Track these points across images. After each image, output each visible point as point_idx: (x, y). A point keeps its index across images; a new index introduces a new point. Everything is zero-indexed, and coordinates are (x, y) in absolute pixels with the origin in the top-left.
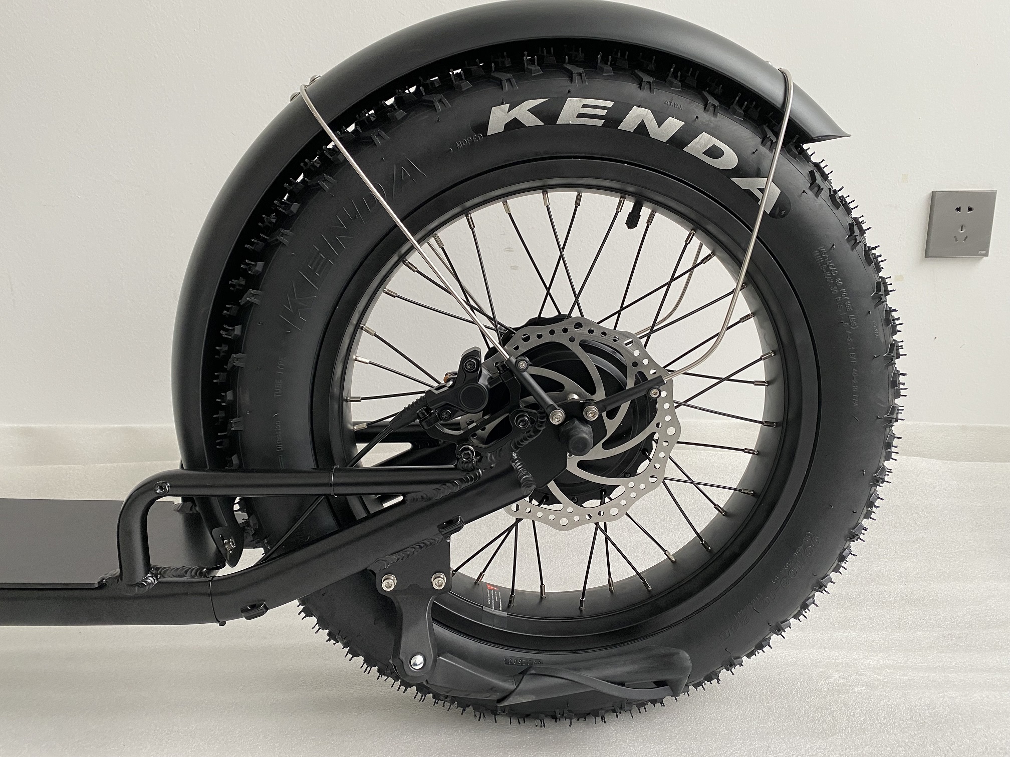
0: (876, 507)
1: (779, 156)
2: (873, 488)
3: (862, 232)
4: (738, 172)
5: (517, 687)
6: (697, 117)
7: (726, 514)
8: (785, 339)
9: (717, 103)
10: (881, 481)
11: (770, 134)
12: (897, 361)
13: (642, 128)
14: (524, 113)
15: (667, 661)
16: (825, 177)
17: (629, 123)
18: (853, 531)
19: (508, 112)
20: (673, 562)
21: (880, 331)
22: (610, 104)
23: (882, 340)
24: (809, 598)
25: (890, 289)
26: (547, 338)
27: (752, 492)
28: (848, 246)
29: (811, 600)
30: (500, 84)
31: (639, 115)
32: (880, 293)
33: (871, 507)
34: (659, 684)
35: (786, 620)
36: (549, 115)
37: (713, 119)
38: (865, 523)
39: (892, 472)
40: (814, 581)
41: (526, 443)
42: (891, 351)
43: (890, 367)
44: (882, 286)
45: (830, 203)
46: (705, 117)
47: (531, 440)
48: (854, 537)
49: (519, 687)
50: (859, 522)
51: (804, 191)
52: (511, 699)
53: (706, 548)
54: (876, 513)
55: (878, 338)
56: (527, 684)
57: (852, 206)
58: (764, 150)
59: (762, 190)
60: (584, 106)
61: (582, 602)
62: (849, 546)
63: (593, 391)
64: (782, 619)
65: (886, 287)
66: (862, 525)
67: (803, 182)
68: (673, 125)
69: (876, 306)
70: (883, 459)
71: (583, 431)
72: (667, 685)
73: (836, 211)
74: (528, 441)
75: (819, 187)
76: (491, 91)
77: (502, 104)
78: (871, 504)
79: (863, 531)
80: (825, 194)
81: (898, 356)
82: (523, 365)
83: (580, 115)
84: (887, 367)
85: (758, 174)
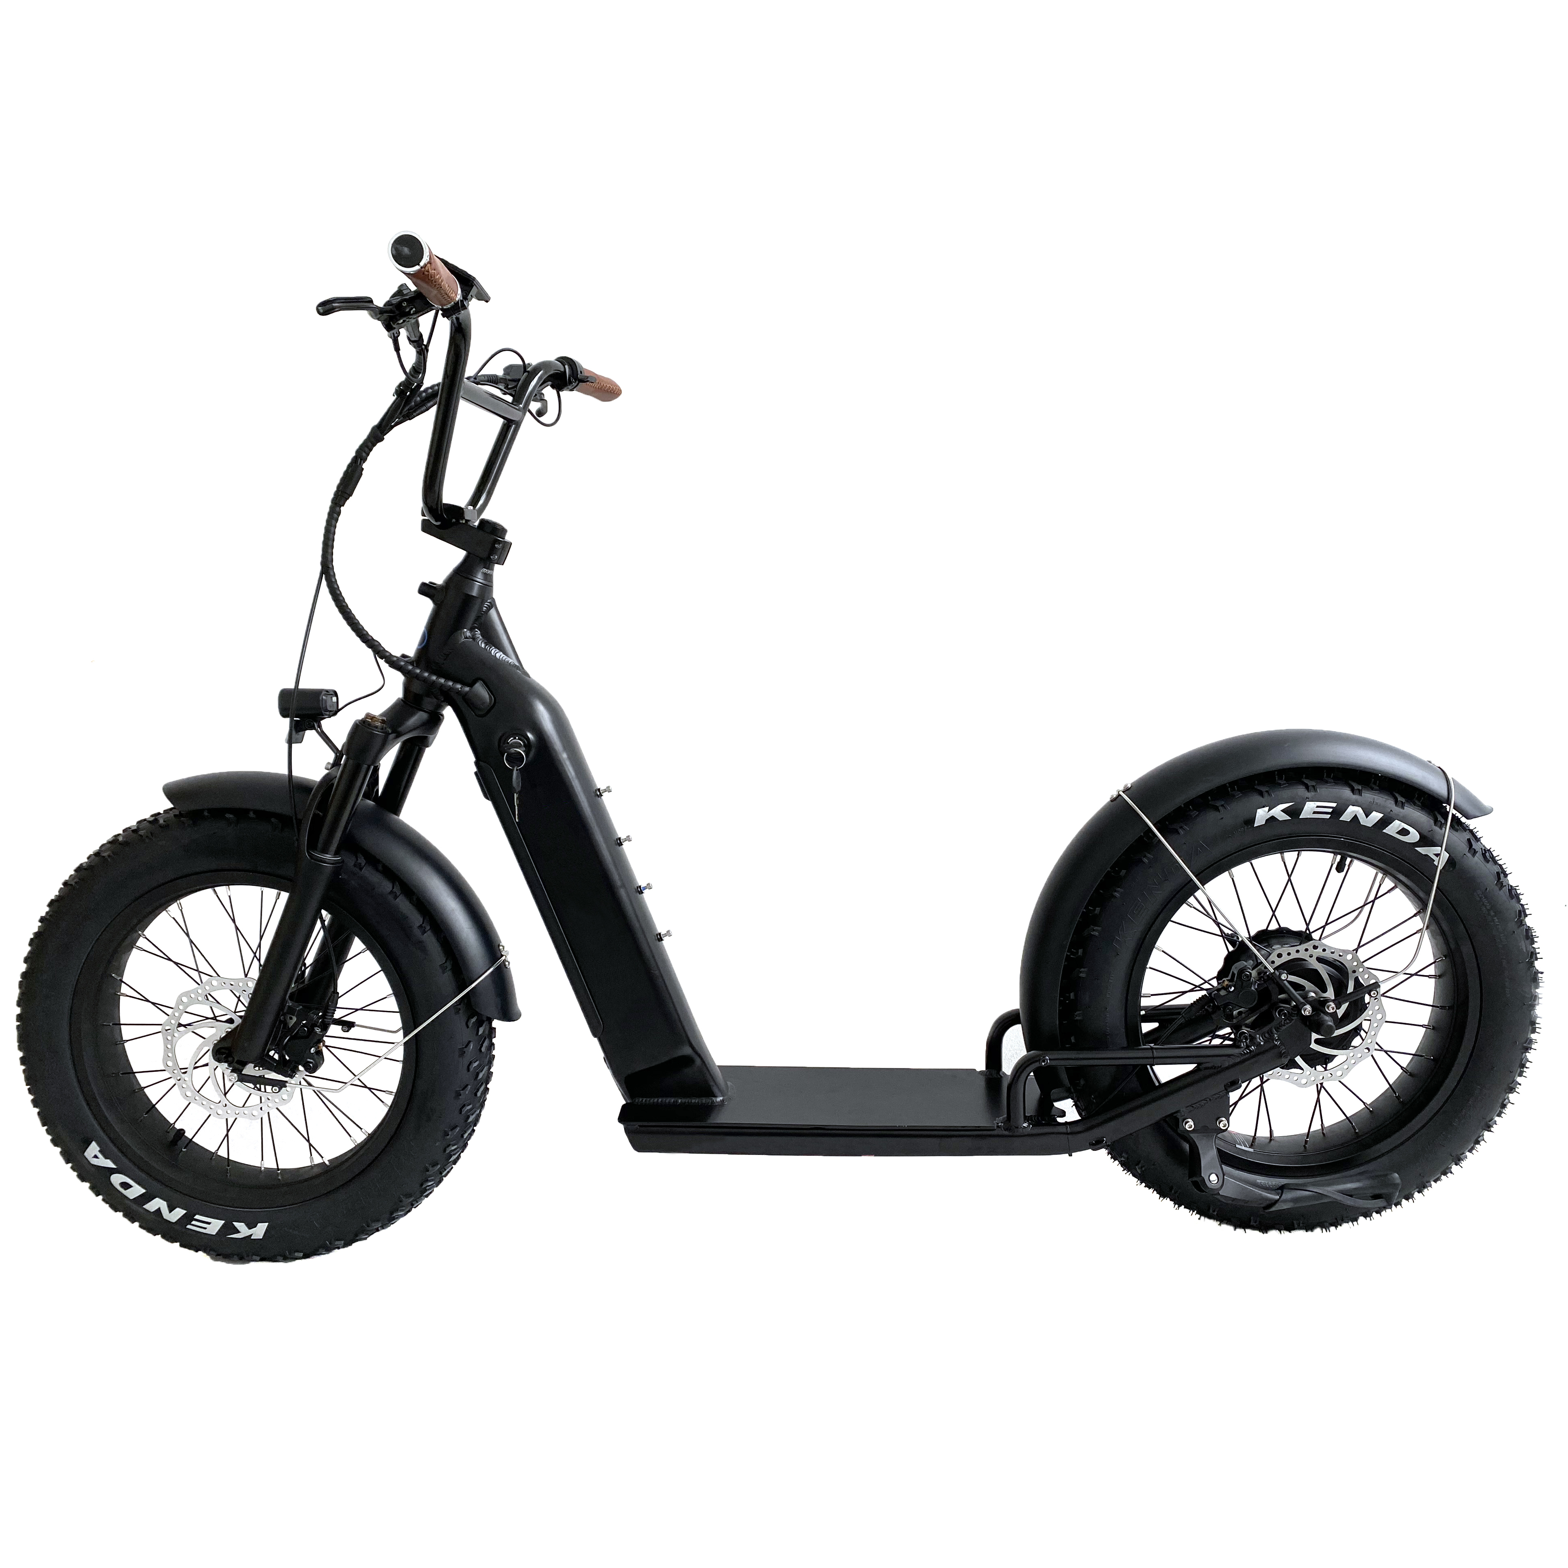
0: (1527, 1068)
1: (1448, 833)
2: (1524, 1054)
3: (1506, 875)
4: (1417, 844)
5: (1280, 1197)
6: (1391, 810)
7: (1411, 1075)
8: (1453, 946)
9: (1404, 800)
10: (1529, 1049)
11: (1440, 818)
12: (1536, 962)
13: (1355, 818)
14: (1278, 812)
15: (1382, 1178)
16: (1478, 840)
17: (1347, 817)
18: (1511, 1085)
19: (1268, 812)
20: (1371, 1111)
21: (1523, 944)
22: (1334, 805)
23: (1525, 951)
24: (1480, 1137)
25: (1527, 913)
26: (1294, 955)
27: (1432, 1058)
28: (1497, 888)
29: (1481, 1138)
30: (1261, 794)
31: (1353, 812)
32: (1521, 919)
33: (1523, 1068)
34: (1376, 1197)
35: (1463, 1153)
36: (1294, 812)
37: (1401, 810)
38: (1519, 1079)
39: (1537, 1042)
40: (1483, 1123)
41: (1284, 1028)
42: (1531, 957)
43: (1531, 969)
44: (1522, 913)
45: (1482, 859)
46: (1397, 810)
47: (1287, 1026)
48: (1512, 1090)
49: (1282, 1197)
50: (1515, 1079)
51: (1465, 854)
52: (1277, 1205)
53: (1399, 1099)
54: (1527, 1072)
55: (1522, 949)
56: (1288, 1195)
57: (1497, 858)
58: (1437, 829)
59: (1437, 855)
60: (1317, 807)
61: (1306, 1142)
62: (1508, 1097)
63: (1324, 990)
64: (1461, 1152)
65: (1524, 911)
66: (1517, 1082)
67: (1464, 848)
68: (1376, 816)
69: (1519, 927)
70: (1529, 1033)
71: (1327, 1021)
72: (1382, 1198)
73: (1486, 864)
74: (1285, 1027)
75: (1475, 850)
76: (1256, 798)
77: (1264, 807)
78: (1523, 1066)
79: (1518, 1086)
80: (1479, 855)
81: (1537, 959)
82: (1284, 977)
83: (1315, 813)
84: (1529, 969)
85: (1433, 844)
